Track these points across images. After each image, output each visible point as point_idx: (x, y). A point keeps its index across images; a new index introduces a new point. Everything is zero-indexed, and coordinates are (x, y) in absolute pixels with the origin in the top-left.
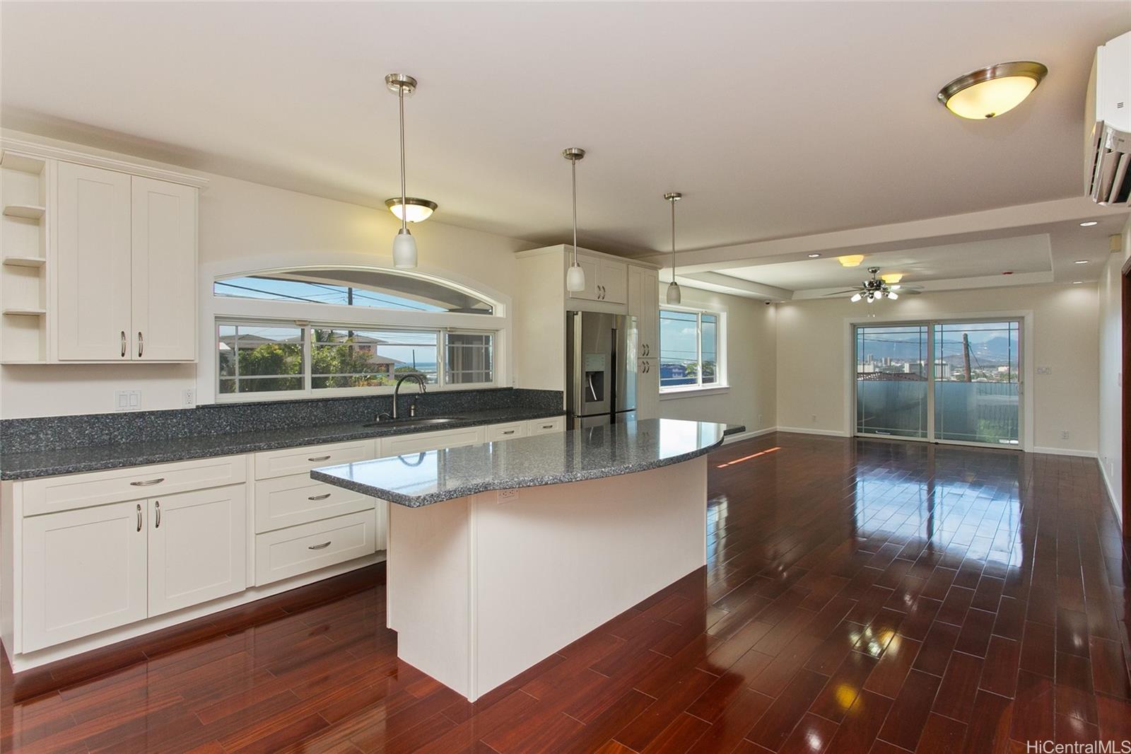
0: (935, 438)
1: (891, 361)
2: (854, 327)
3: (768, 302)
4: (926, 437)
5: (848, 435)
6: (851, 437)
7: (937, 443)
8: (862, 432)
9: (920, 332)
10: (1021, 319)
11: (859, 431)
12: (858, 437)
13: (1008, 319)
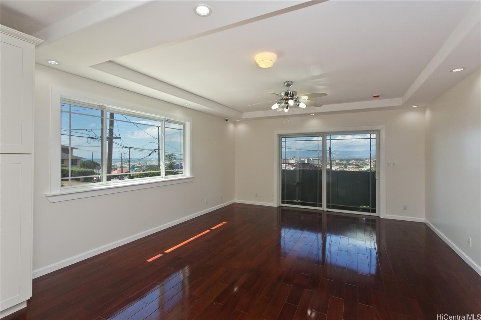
0: (327, 208)
1: (301, 158)
2: (280, 137)
3: (227, 119)
4: (321, 207)
5: (276, 206)
6: (278, 207)
7: (328, 211)
8: (284, 203)
9: (318, 140)
10: (378, 132)
11: (283, 202)
12: (282, 206)
13: (370, 132)
